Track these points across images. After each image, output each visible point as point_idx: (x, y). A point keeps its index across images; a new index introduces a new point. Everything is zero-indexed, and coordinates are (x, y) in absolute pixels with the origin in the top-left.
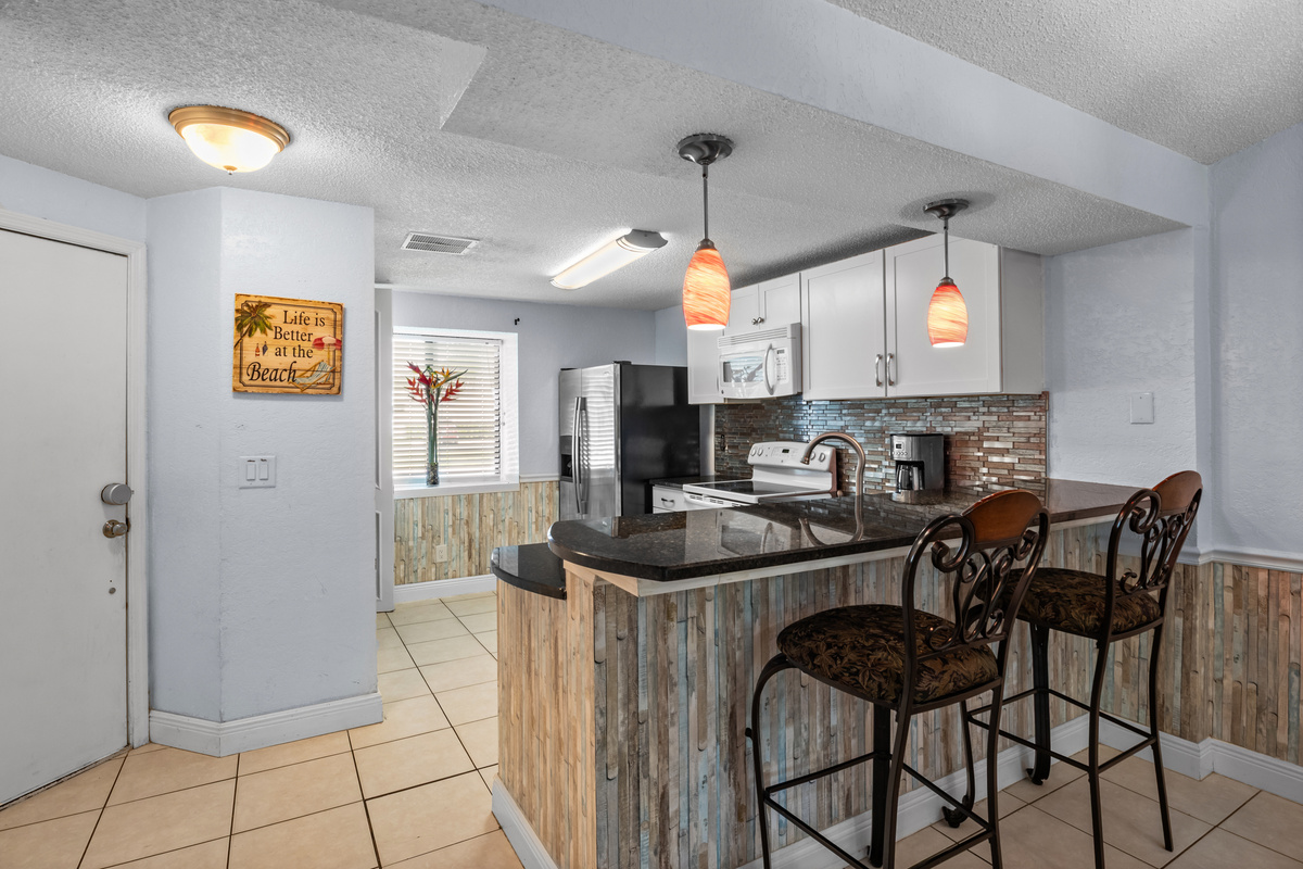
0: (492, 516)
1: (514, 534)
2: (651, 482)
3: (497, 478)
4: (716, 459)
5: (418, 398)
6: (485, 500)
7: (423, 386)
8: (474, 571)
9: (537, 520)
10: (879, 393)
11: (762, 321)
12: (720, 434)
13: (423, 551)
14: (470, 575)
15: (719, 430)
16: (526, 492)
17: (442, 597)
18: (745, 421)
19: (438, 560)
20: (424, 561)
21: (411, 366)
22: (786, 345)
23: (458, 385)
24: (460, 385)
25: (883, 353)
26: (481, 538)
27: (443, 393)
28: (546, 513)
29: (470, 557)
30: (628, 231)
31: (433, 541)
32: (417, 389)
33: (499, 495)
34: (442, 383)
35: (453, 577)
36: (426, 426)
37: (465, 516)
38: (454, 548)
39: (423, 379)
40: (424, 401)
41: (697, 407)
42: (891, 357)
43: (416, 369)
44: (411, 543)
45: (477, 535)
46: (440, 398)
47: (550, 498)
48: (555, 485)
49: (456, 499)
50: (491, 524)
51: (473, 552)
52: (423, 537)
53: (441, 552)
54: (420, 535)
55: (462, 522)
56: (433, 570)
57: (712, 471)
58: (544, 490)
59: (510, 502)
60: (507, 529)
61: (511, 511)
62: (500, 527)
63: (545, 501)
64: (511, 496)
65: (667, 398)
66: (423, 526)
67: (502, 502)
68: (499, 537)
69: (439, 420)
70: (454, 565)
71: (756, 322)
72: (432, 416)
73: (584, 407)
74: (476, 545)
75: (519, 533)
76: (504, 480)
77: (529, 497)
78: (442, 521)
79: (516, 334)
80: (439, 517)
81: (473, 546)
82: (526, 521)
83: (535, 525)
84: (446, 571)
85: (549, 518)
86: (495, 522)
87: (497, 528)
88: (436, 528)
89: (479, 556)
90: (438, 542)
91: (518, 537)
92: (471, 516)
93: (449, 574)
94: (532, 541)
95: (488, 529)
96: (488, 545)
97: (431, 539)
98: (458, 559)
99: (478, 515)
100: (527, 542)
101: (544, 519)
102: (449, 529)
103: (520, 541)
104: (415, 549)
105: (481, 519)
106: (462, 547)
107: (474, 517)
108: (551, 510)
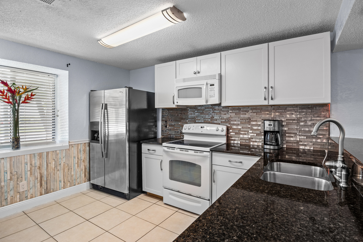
0: (54, 163)
1: (66, 170)
2: (141, 142)
4: (162, 131)
5: (6, 100)
6: (50, 155)
7: (9, 94)
8: (43, 192)
9: (78, 162)
11: (199, 73)
12: (165, 121)
13: (11, 187)
14: (41, 194)
15: (164, 119)
16: (72, 149)
17: (24, 210)
19: (21, 190)
20: (12, 193)
21: (3, 82)
22: (216, 82)
23: (32, 95)
24: (34, 95)
25: (267, 86)
26: (48, 175)
27: (23, 99)
28: (83, 158)
29: (41, 185)
30: (171, 6)
31: (17, 181)
32: (6, 96)
33: (58, 152)
34: (23, 93)
35: (31, 198)
36: (12, 116)
37: (38, 164)
38: (31, 183)
39: (10, 90)
40: (10, 103)
41: (156, 108)
42: (272, 87)
43: (5, 84)
44: (3, 184)
45: (45, 173)
46: (21, 102)
47: (84, 151)
48: (87, 145)
49: (32, 156)
50: (54, 167)
51: (43, 182)
52: (11, 179)
53: (23, 186)
54: (9, 178)
55: (36, 168)
56: (18, 196)
57: (160, 136)
58: (81, 147)
59: (64, 155)
60: (62, 168)
61: (64, 159)
62: (59, 168)
63: (82, 152)
64: (64, 152)
66: (11, 173)
67: (59, 155)
68: (58, 172)
69: (20, 114)
70: (32, 191)
71: (195, 73)
72: (16, 112)
73: (106, 108)
74: (45, 179)
75: (68, 169)
76: (58, 144)
77: (74, 151)
78: (23, 168)
79: (67, 72)
80: (22, 167)
81: (43, 180)
82: (72, 163)
83: (77, 165)
84: (27, 195)
85: (84, 160)
86: (56, 165)
87: (57, 168)
88: (19, 173)
89: (47, 184)
90: (21, 180)
91: (68, 171)
92: (41, 164)
93: (28, 196)
94: (75, 172)
95: (52, 170)
96: (52, 178)
97: (16, 179)
98: (34, 188)
99: (45, 163)
100: (72, 173)
101: (82, 161)
102: (28, 172)
103: (69, 173)
104: (5, 186)
105: (48, 165)
106: (36, 181)
107: (43, 164)
108: (85, 157)
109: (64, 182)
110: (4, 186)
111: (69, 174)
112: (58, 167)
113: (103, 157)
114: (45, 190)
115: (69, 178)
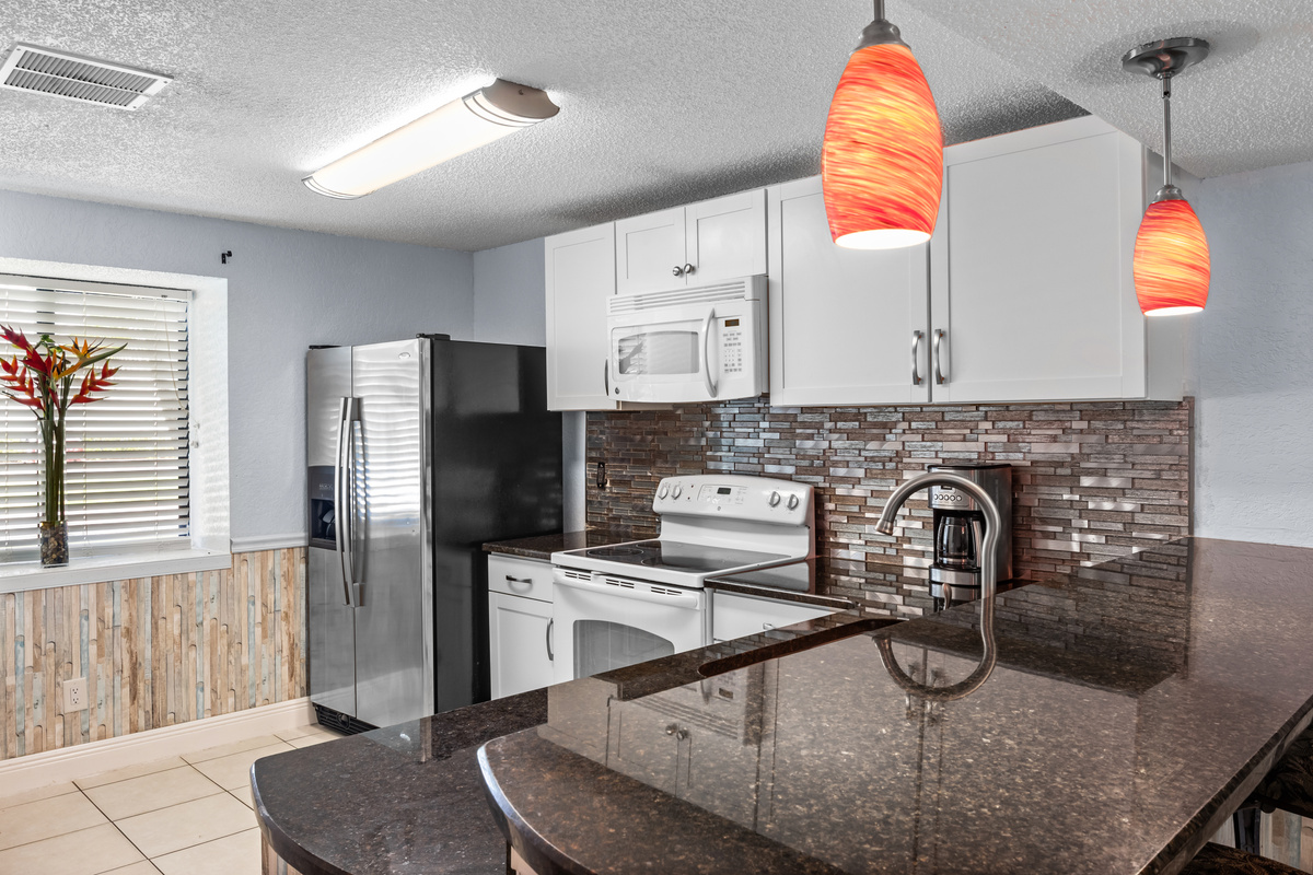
0: (177, 617)
1: (222, 647)
2: (485, 546)
3: (184, 543)
4: (588, 503)
5: (24, 396)
6: (163, 587)
7: (32, 374)
8: (142, 723)
9: (264, 618)
10: (919, 395)
11: (692, 269)
12: (597, 461)
13: (37, 693)
14: (134, 729)
15: (594, 454)
16: (244, 568)
17: (80, 777)
18: (643, 440)
19: (69, 708)
20: (39, 713)
21: (9, 335)
22: (745, 311)
23: (106, 373)
24: (112, 373)
25: (924, 329)
26: (156, 660)
27: (76, 387)
28: (282, 606)
29: (134, 696)
30: (489, 80)
31: (56, 673)
32: (22, 380)
33: (192, 577)
34: (74, 368)
35: (100, 738)
36: (41, 449)
37: (122, 620)
38: (102, 683)
39: (33, 360)
40: (35, 402)
41: (559, 414)
42: (941, 334)
43: (20, 341)
44: (10, 680)
45: (148, 654)
46: (70, 397)
47: (288, 577)
48: (299, 554)
49: (105, 588)
50: (177, 632)
51: (141, 686)
52: (36, 667)
53: (75, 692)
54: (30, 662)
55: (118, 632)
56: (59, 727)
58: (277, 564)
59: (214, 589)
60: (207, 638)
61: (214, 606)
62: (194, 637)
63: (280, 583)
64: (214, 579)
65: (508, 400)
66: (37, 645)
67: (197, 590)
68: (192, 654)
69: (67, 439)
70: (102, 714)
71: (680, 272)
72: (53, 433)
73: (358, 415)
74: (146, 673)
75: (230, 645)
76: (197, 551)
77: (250, 576)
78: (76, 632)
79: (224, 282)
80: (70, 626)
81: (140, 676)
82: (244, 621)
83: (260, 629)
84: (86, 727)
85: (286, 614)
86: (184, 628)
87: (188, 639)
88: (62, 647)
89: (153, 693)
90: (67, 672)
91: (229, 652)
92: (135, 619)
93: (91, 731)
94: (254, 658)
95: (170, 642)
96: (171, 672)
97: (53, 668)
98: (110, 703)
99: (149, 617)
100: (245, 660)
101: (278, 616)
102: (90, 646)
103: (231, 658)
104: (19, 690)
105: (156, 623)
106: (118, 678)
107: (142, 622)
108: (292, 600)
109: (214, 691)
110: (15, 688)
111: (233, 661)
112: (191, 635)
113: (348, 603)
114: (147, 712)
115: (232, 677)
